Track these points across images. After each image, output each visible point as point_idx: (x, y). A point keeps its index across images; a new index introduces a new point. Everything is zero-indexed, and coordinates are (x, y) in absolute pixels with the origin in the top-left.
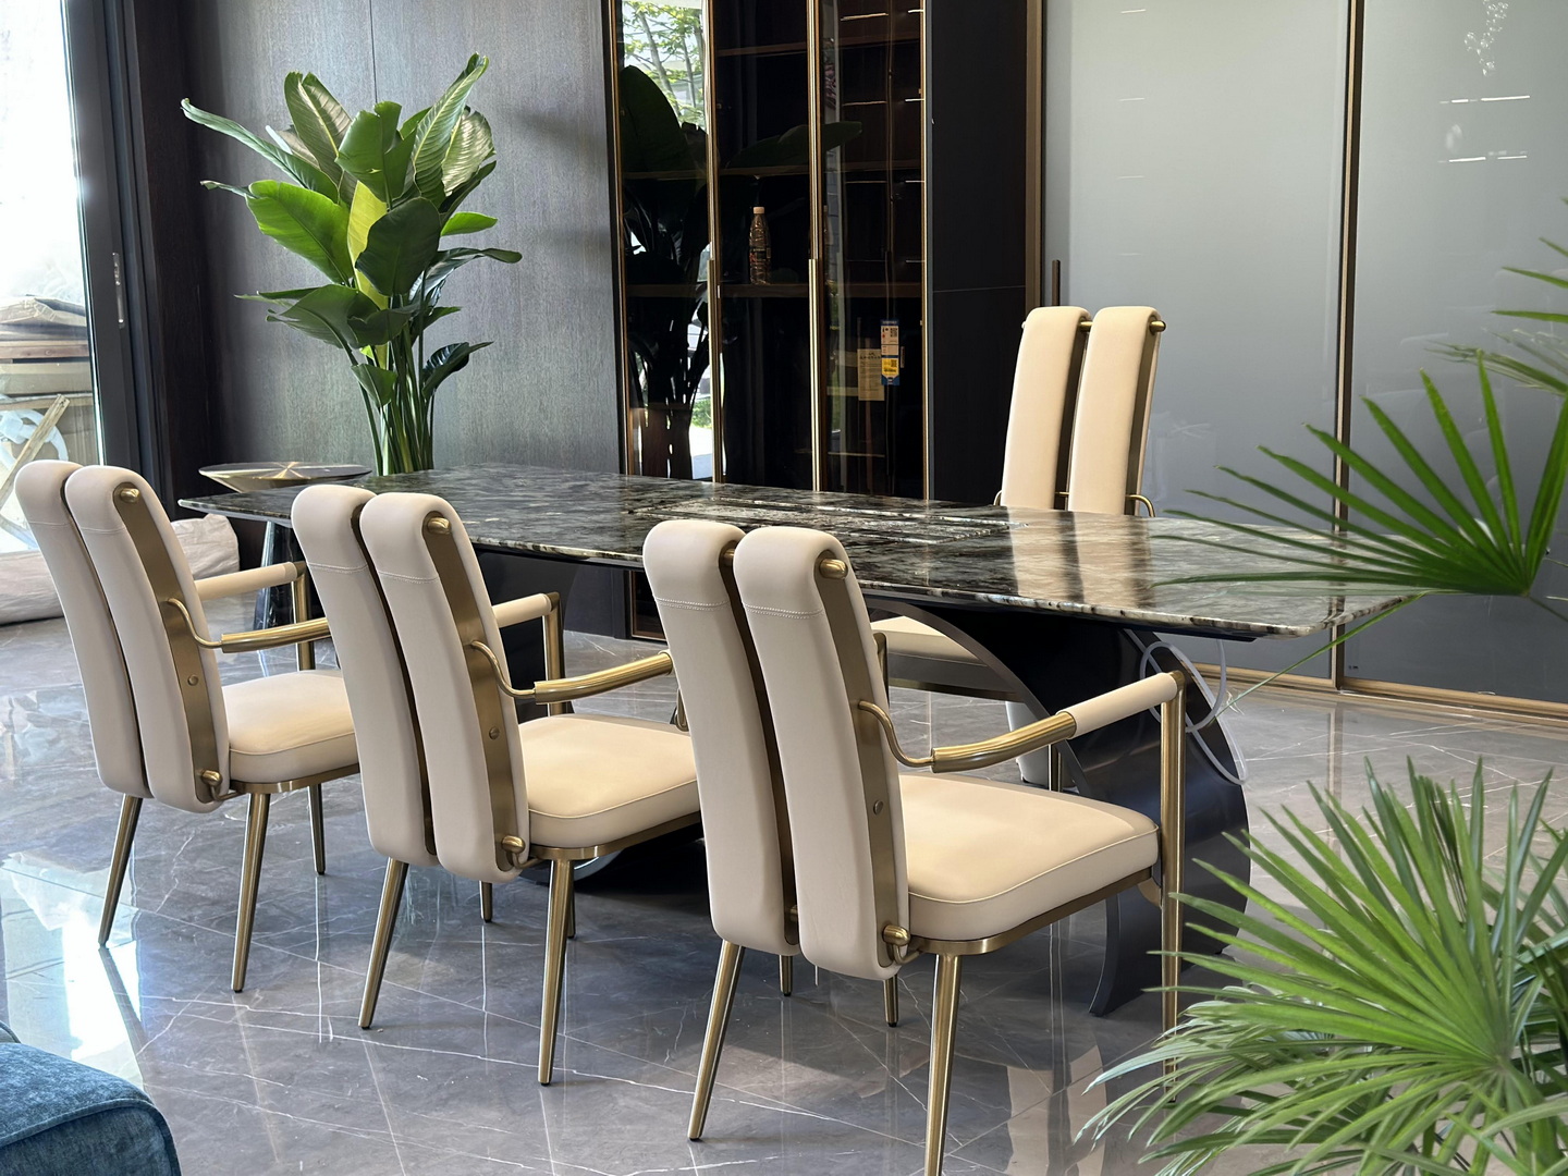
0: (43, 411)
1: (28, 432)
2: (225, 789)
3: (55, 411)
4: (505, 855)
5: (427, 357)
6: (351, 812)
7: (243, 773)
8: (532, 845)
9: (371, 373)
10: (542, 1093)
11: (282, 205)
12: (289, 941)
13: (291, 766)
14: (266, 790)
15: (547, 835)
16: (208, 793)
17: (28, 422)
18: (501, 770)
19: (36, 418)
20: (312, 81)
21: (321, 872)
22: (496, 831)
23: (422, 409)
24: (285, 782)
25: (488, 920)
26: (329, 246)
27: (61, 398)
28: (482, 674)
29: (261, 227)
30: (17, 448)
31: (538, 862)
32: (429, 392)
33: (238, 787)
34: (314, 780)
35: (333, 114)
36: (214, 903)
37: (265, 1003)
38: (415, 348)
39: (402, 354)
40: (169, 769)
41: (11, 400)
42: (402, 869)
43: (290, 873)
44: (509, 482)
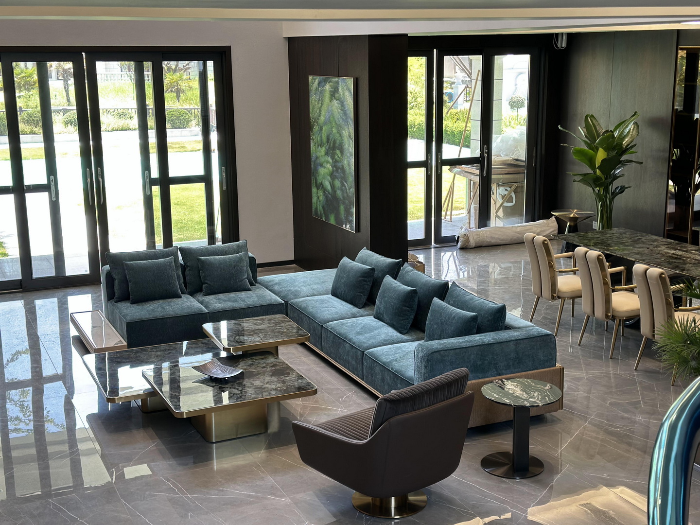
0: (511, 187)
1: (506, 193)
2: (556, 298)
3: (513, 187)
4: (607, 317)
5: (614, 189)
6: (579, 304)
7: (560, 295)
8: (613, 316)
9: (598, 195)
10: (610, 360)
11: (580, 153)
12: (566, 328)
13: (568, 295)
14: (564, 299)
15: (615, 314)
16: (553, 298)
17: (506, 190)
18: (608, 301)
19: (509, 189)
20: (592, 116)
21: (573, 316)
22: (606, 311)
23: (610, 202)
24: (568, 298)
25: (606, 330)
26: (591, 162)
27: (515, 184)
28: (605, 283)
29: (574, 157)
30: (503, 197)
31: (614, 318)
32: (613, 198)
33: (559, 297)
34: (573, 298)
35: (596, 125)
36: (551, 319)
37: (560, 338)
38: (610, 187)
39: (606, 190)
40: (546, 292)
41: (503, 184)
42: (588, 317)
43: (567, 316)
44: (624, 235)
